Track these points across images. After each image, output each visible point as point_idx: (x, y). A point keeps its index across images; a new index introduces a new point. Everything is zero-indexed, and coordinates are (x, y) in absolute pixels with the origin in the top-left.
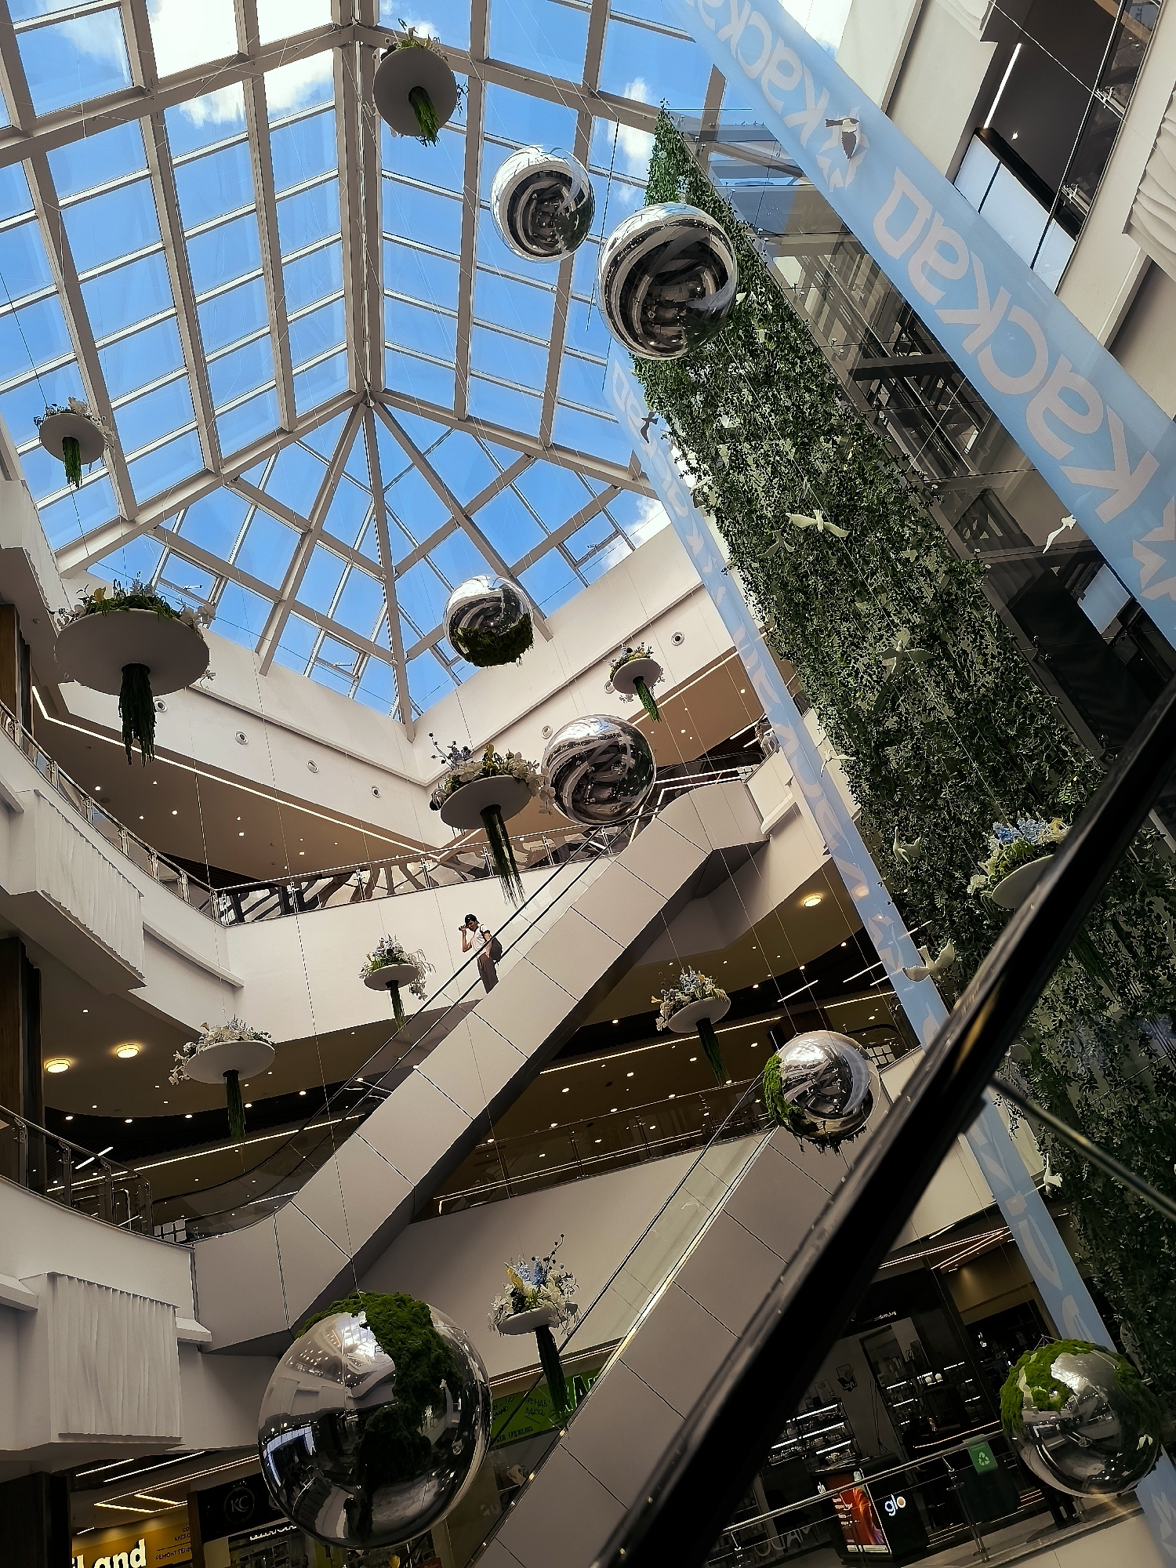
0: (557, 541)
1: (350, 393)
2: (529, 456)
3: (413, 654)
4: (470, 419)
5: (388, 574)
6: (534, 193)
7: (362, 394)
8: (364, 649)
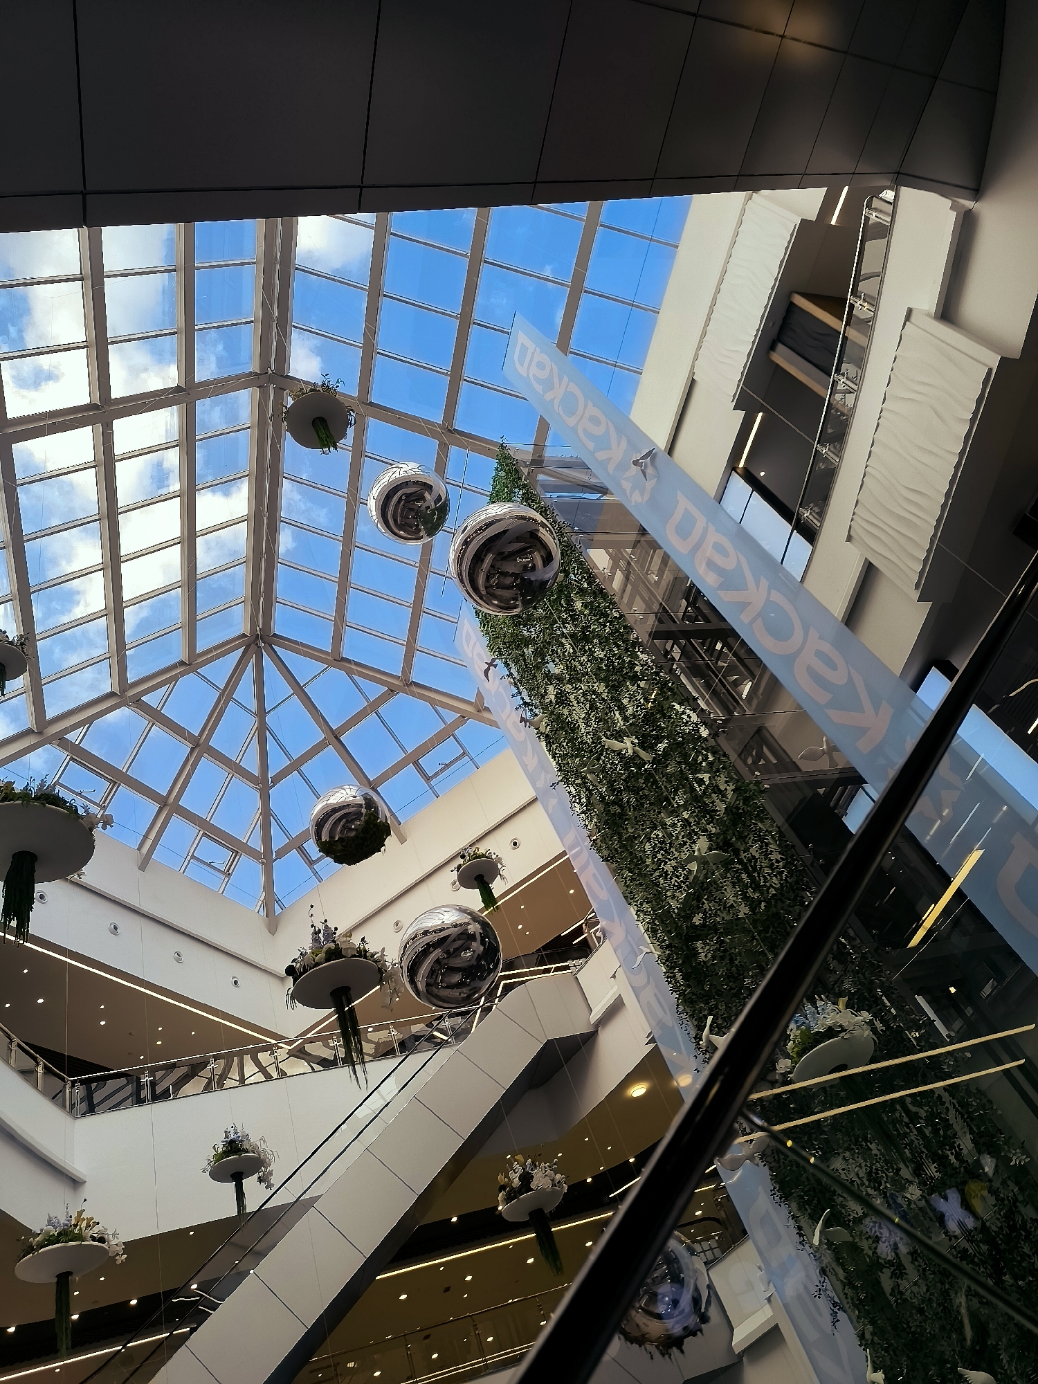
0: (414, 759)
1: (244, 636)
2: (392, 691)
3: (281, 853)
4: (344, 659)
5: (264, 784)
6: (403, 494)
7: (254, 637)
8: (237, 848)
